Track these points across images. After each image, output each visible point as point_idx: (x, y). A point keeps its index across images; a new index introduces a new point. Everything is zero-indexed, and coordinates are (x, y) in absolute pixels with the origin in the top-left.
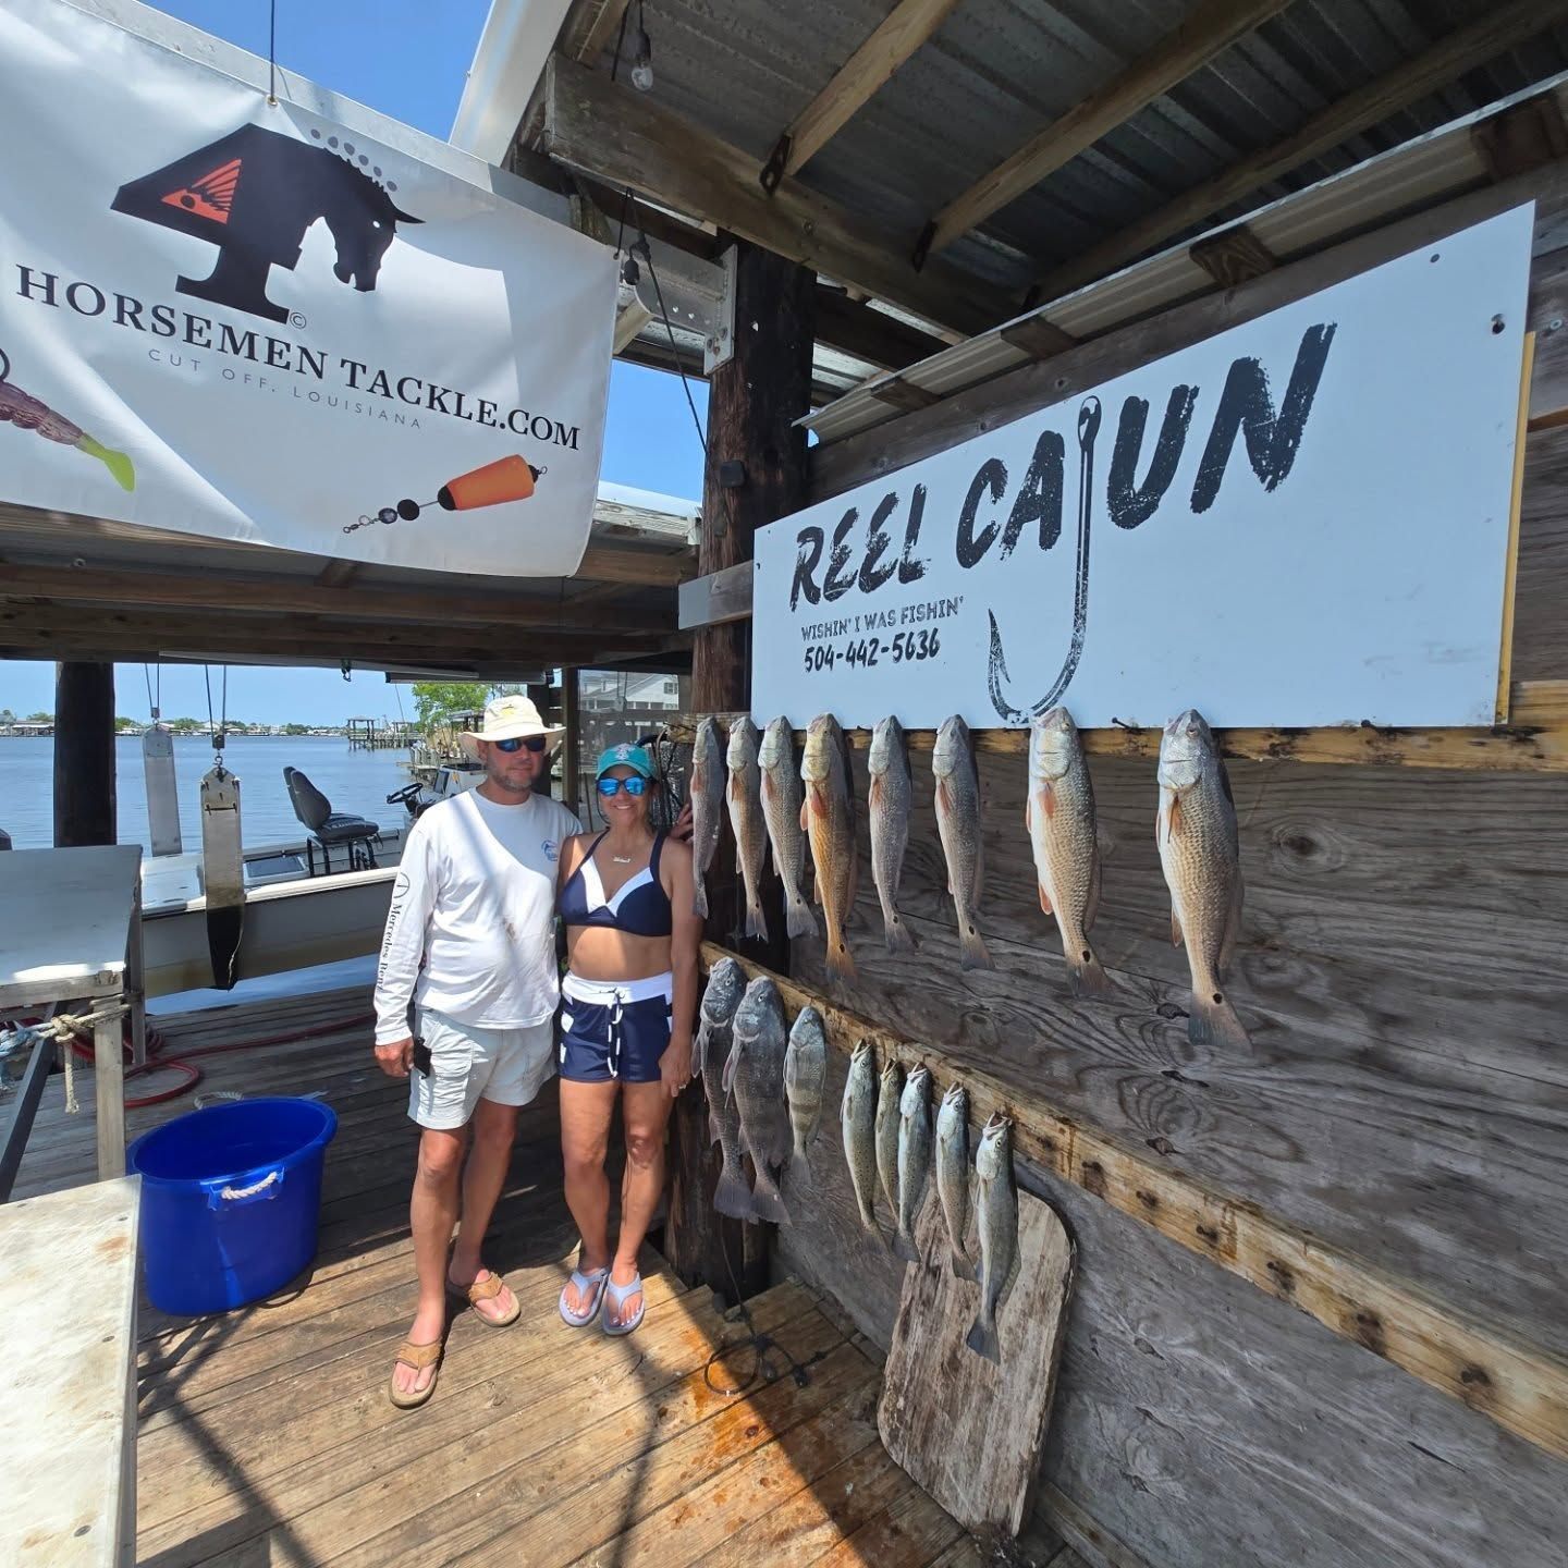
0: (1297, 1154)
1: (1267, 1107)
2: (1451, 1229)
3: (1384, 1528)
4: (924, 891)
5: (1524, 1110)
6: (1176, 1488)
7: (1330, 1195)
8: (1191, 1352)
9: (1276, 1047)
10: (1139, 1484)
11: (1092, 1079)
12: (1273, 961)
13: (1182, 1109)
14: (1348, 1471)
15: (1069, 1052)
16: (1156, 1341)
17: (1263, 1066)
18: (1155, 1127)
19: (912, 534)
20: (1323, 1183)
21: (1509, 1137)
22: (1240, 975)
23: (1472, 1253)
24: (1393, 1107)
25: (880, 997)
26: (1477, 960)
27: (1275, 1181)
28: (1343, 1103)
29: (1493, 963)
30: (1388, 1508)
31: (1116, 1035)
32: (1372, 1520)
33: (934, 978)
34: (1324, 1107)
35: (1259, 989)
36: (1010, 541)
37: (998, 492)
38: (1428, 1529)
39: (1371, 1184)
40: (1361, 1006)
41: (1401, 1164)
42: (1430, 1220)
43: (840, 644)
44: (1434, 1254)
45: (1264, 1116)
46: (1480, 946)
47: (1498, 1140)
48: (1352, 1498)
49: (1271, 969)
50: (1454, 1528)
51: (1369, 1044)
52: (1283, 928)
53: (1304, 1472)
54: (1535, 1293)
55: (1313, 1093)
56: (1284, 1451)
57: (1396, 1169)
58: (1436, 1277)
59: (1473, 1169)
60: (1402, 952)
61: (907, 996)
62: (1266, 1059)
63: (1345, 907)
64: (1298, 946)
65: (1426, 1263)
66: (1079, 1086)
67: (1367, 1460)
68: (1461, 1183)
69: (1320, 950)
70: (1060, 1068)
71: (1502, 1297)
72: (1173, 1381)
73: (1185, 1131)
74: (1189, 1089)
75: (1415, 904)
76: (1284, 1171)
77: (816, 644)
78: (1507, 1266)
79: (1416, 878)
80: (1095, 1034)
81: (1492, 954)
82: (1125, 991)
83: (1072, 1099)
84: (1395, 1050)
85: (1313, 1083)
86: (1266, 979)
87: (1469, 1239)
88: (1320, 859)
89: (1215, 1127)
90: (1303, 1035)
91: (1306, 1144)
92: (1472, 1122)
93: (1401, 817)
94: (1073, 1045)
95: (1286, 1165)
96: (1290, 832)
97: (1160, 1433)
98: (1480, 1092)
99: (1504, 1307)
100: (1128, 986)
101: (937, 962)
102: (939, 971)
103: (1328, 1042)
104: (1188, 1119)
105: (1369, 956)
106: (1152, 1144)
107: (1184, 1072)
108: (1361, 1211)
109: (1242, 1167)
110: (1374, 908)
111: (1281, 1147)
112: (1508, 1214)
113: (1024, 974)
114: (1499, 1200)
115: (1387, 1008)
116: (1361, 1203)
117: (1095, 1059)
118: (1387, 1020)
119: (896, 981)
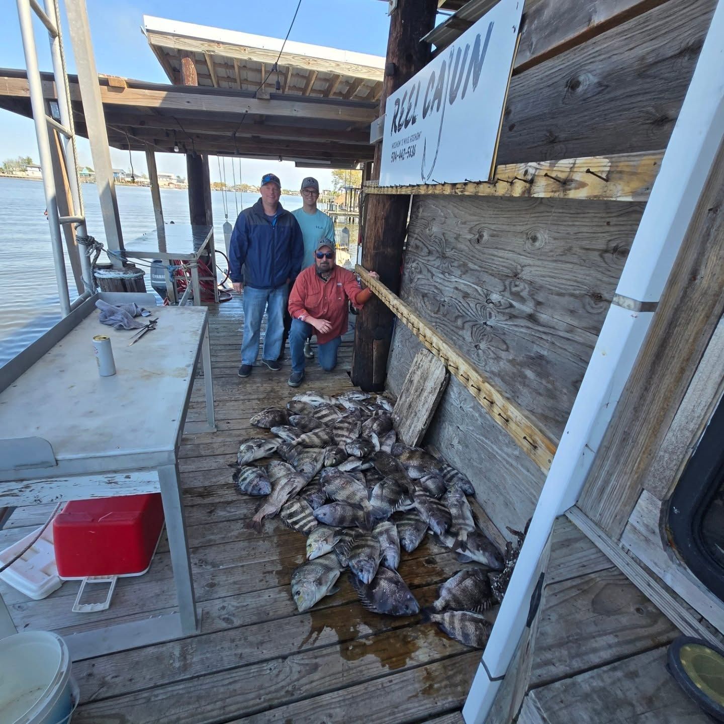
0: (507, 350)
1: (504, 334)
2: (535, 371)
3: (500, 456)
4: (438, 257)
5: (562, 334)
6: (460, 447)
7: (512, 362)
8: (471, 410)
9: (510, 314)
10: (452, 446)
11: (467, 326)
12: (517, 283)
13: (485, 335)
14: (496, 441)
15: (463, 316)
16: (464, 407)
17: (506, 320)
18: (477, 341)
19: (416, 105)
20: (511, 358)
21: (556, 343)
22: (508, 288)
23: (538, 379)
24: (533, 333)
25: (421, 297)
26: (564, 281)
27: (501, 358)
28: (521, 332)
29: (569, 283)
30: (501, 449)
31: (475, 310)
32: (497, 453)
33: (435, 291)
34: (518, 334)
35: (512, 293)
36: (432, 109)
37: (432, 87)
38: (508, 455)
39: (521, 358)
40: (533, 298)
41: (529, 351)
42: (531, 369)
43: (398, 151)
44: (529, 379)
45: (502, 337)
46: (567, 277)
47: (553, 343)
48: (495, 447)
49: (516, 286)
50: (513, 454)
51: (532, 312)
52: (522, 270)
53: (487, 441)
54: (548, 390)
55: (516, 329)
56: (483, 436)
57: (528, 354)
58: (528, 386)
59: (545, 353)
60: (548, 279)
61: (427, 297)
62: (508, 317)
63: (539, 263)
64: (524, 277)
65: (527, 382)
66: (463, 328)
67: (500, 438)
68: (541, 357)
69: (529, 279)
70: (459, 322)
71: (541, 391)
72: (466, 418)
73: (484, 342)
74: (488, 328)
75: (556, 261)
76: (503, 354)
77: (394, 150)
78: (544, 382)
79: (559, 251)
80: (470, 310)
81: (569, 280)
82: (480, 295)
83: (460, 333)
84: (538, 314)
85: (516, 326)
86: (514, 289)
87: (539, 375)
88: (537, 244)
89: (491, 341)
90: (519, 310)
91: (510, 346)
92: (549, 338)
93: (563, 228)
94: (464, 313)
95: (504, 353)
96: (533, 234)
97: (460, 433)
98: (554, 328)
99: (540, 394)
100: (481, 293)
101: (437, 284)
102: (436, 288)
103: (523, 312)
104: (485, 338)
105: (539, 281)
106: (476, 346)
107: (488, 323)
108: (517, 366)
109: (494, 353)
110: (546, 263)
111: (505, 347)
112: (549, 366)
113: (456, 288)
114: (548, 362)
115: (540, 299)
116: (518, 364)
117: (468, 319)
118: (539, 303)
119: (426, 292)
